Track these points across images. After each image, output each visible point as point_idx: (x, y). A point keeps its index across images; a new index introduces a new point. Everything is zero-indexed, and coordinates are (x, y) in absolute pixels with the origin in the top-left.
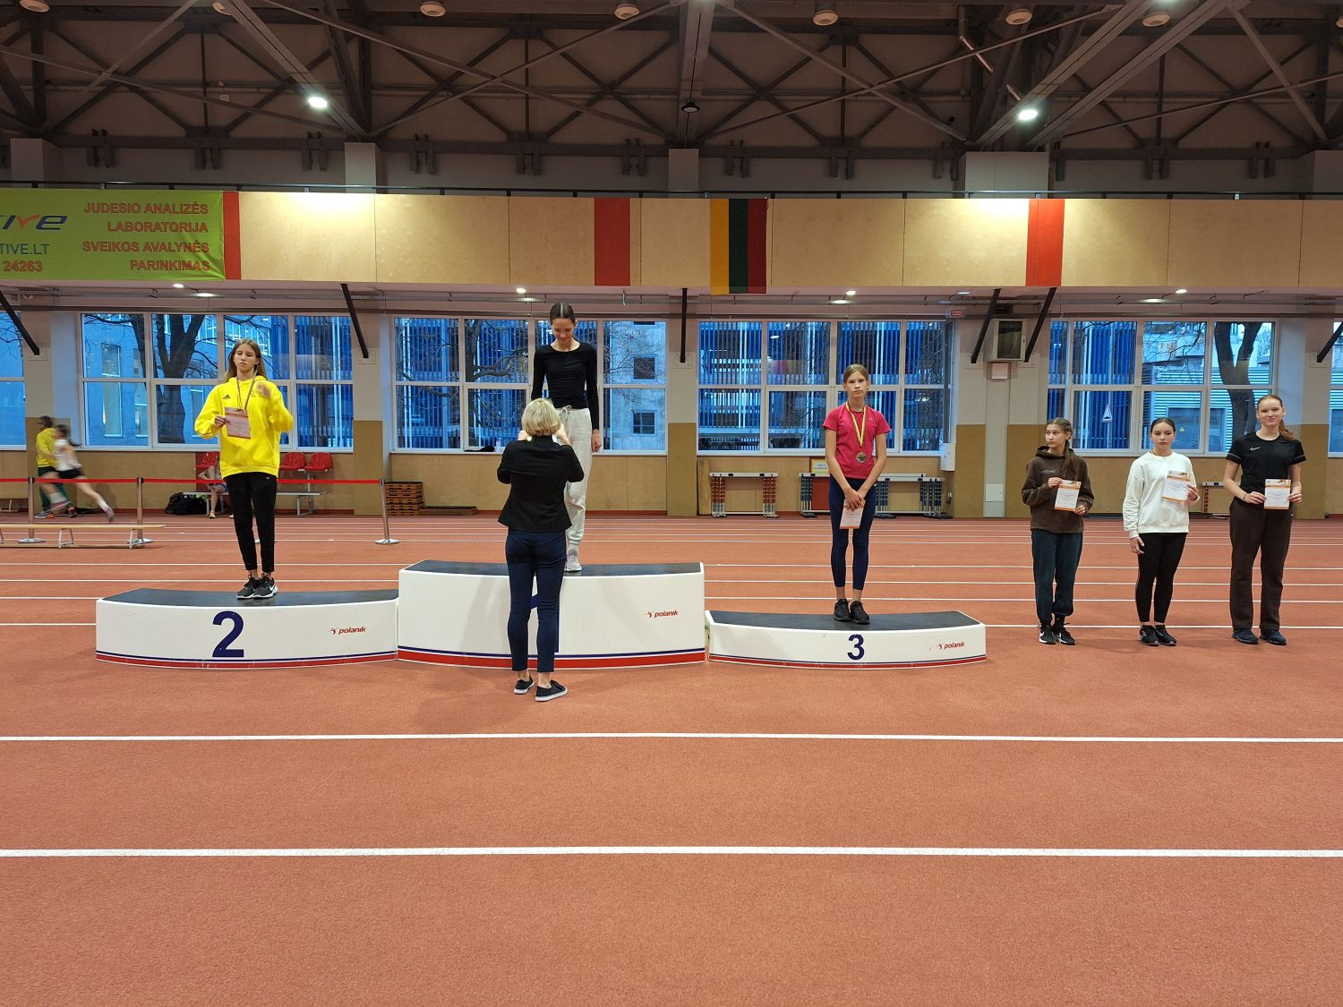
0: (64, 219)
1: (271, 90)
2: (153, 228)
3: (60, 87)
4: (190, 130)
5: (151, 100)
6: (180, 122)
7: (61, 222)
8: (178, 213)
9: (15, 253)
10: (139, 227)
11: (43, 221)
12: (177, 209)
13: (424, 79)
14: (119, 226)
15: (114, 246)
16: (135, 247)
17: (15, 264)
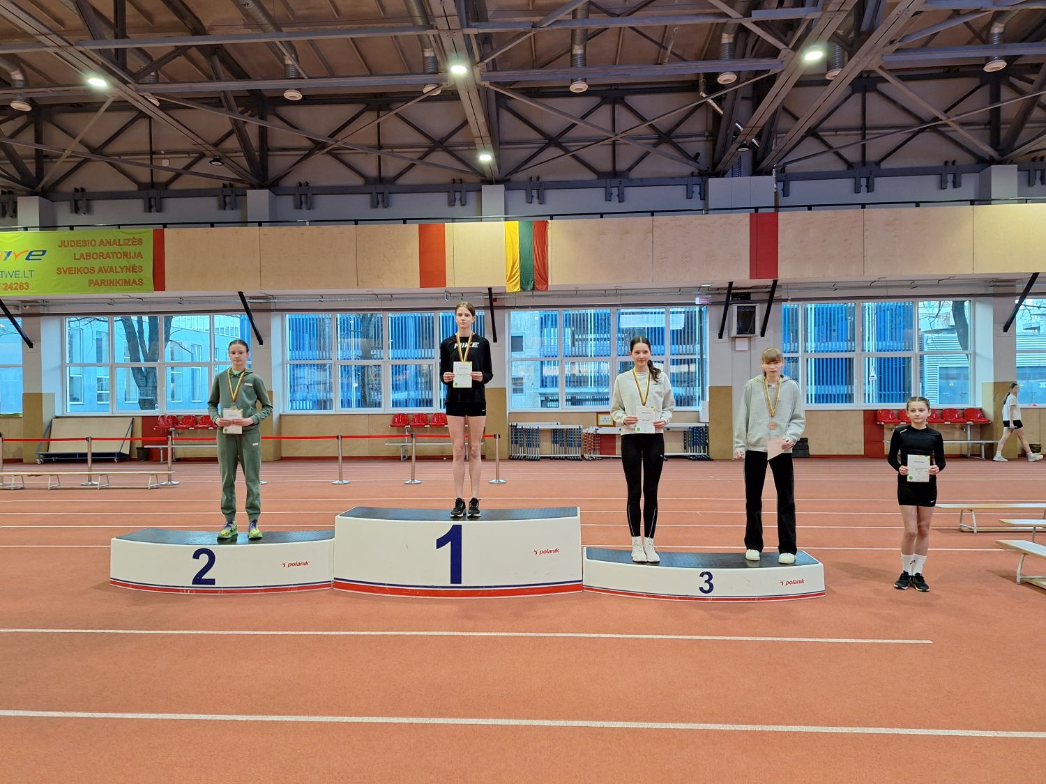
0: (44, 252)
1: (197, 155)
2: (104, 257)
3: (54, 160)
4: (141, 186)
7: (43, 254)
8: (122, 245)
9: (11, 277)
10: (95, 256)
11: (30, 254)
12: (122, 242)
13: (305, 143)
14: (82, 256)
15: (78, 270)
16: (92, 270)
17: (11, 285)
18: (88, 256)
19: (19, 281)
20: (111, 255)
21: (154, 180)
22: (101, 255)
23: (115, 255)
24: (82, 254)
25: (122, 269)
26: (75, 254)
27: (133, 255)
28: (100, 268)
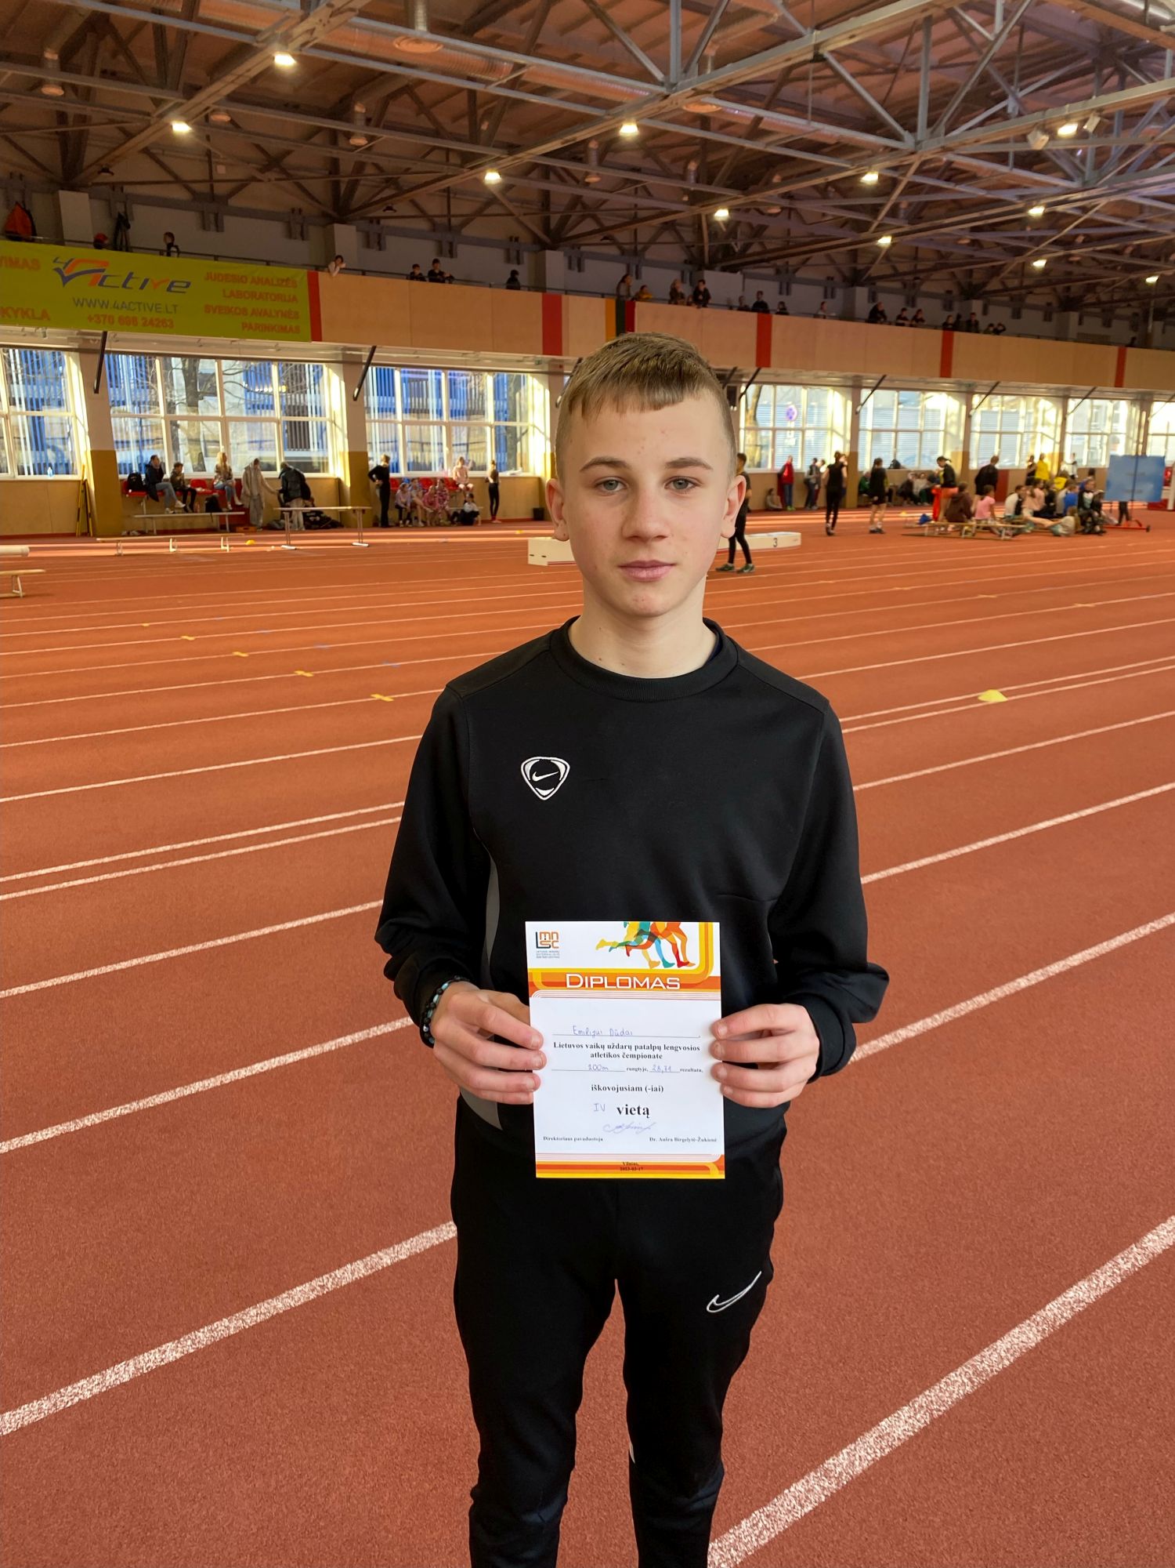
0: (188, 285)
2: (257, 297)
7: (187, 286)
8: (276, 285)
10: (247, 295)
11: (171, 285)
12: (274, 282)
14: (232, 294)
15: (229, 311)
16: (244, 312)
17: (151, 320)
18: (239, 295)
19: (161, 316)
20: (264, 296)
22: (253, 295)
23: (268, 296)
24: (232, 292)
25: (277, 313)
27: (287, 298)
28: (254, 310)
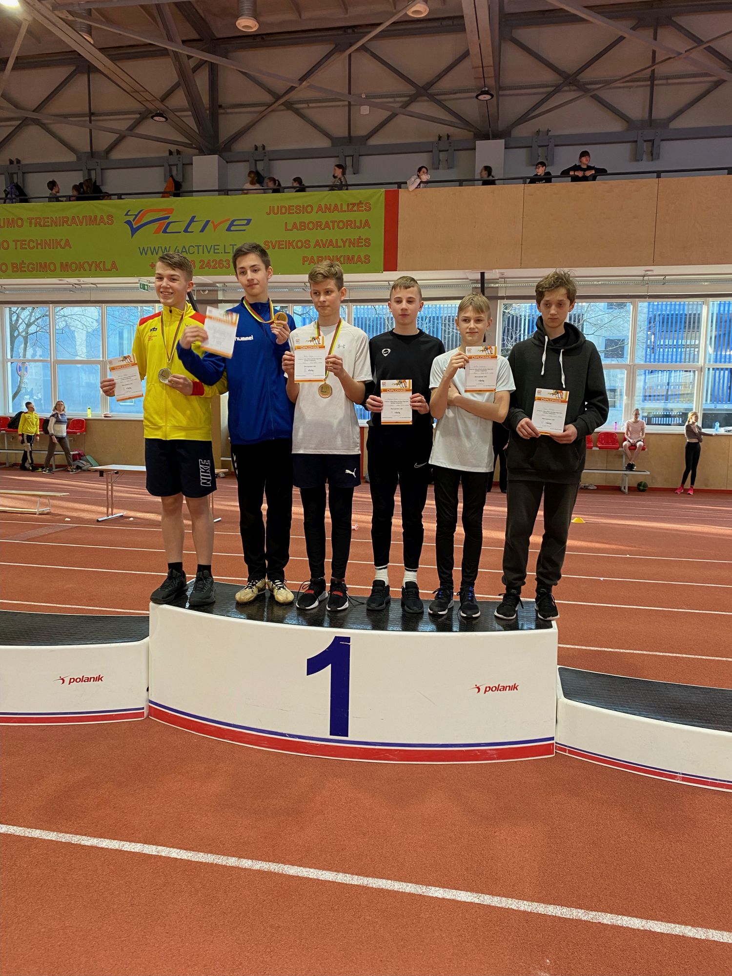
0: (249, 221)
1: (408, 98)
2: (323, 227)
3: (229, 111)
4: (335, 141)
5: (303, 116)
6: (327, 135)
7: (248, 224)
8: (345, 211)
9: (209, 252)
10: (311, 226)
11: (232, 224)
12: (345, 208)
13: (549, 77)
15: (290, 244)
16: (306, 244)
17: (209, 262)
18: (303, 226)
19: (218, 257)
20: (331, 225)
21: (352, 134)
22: (318, 225)
23: (336, 224)
24: (295, 224)
25: (344, 243)
26: (286, 223)
27: (358, 224)
28: (317, 241)
